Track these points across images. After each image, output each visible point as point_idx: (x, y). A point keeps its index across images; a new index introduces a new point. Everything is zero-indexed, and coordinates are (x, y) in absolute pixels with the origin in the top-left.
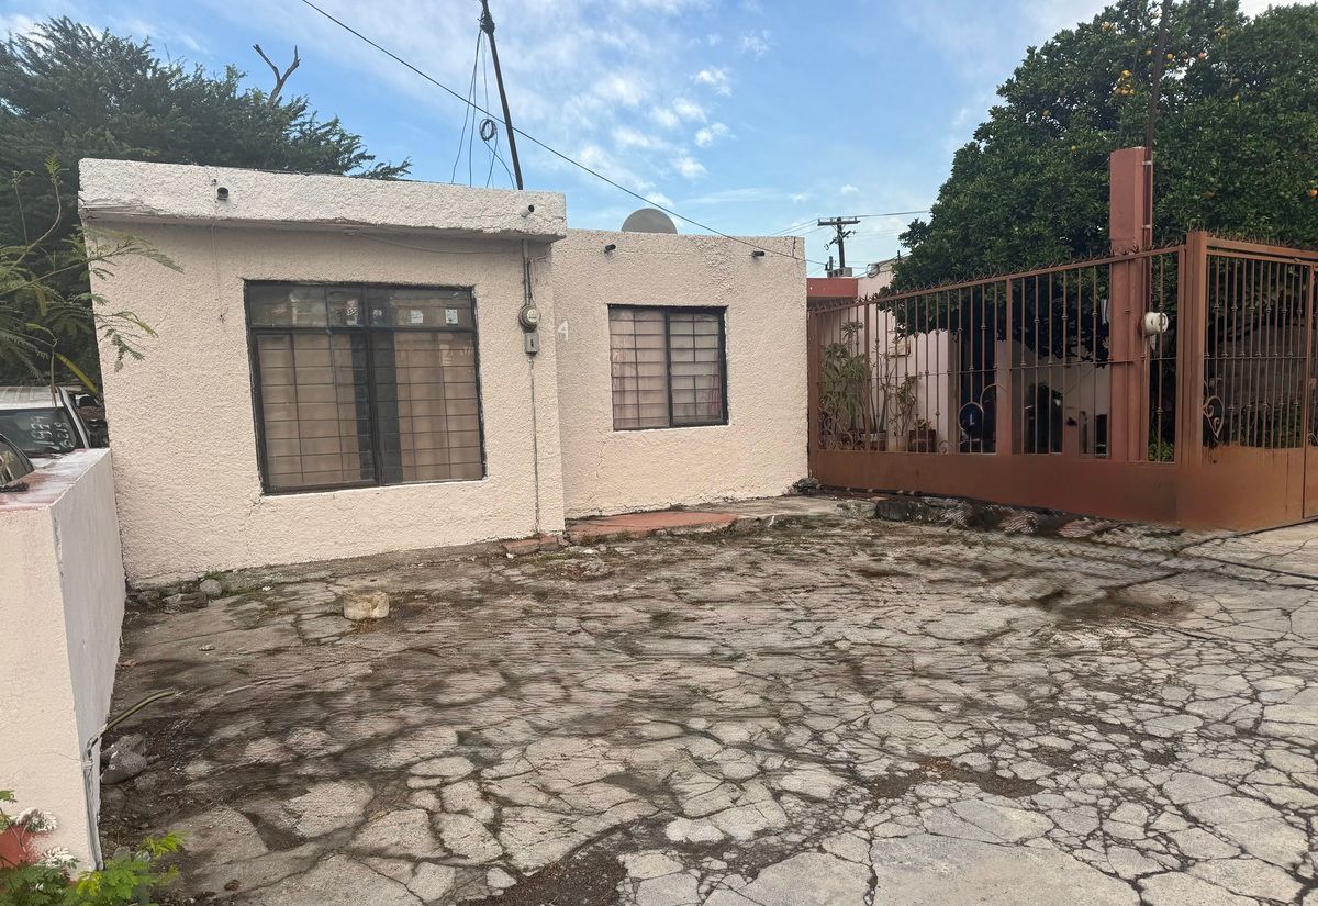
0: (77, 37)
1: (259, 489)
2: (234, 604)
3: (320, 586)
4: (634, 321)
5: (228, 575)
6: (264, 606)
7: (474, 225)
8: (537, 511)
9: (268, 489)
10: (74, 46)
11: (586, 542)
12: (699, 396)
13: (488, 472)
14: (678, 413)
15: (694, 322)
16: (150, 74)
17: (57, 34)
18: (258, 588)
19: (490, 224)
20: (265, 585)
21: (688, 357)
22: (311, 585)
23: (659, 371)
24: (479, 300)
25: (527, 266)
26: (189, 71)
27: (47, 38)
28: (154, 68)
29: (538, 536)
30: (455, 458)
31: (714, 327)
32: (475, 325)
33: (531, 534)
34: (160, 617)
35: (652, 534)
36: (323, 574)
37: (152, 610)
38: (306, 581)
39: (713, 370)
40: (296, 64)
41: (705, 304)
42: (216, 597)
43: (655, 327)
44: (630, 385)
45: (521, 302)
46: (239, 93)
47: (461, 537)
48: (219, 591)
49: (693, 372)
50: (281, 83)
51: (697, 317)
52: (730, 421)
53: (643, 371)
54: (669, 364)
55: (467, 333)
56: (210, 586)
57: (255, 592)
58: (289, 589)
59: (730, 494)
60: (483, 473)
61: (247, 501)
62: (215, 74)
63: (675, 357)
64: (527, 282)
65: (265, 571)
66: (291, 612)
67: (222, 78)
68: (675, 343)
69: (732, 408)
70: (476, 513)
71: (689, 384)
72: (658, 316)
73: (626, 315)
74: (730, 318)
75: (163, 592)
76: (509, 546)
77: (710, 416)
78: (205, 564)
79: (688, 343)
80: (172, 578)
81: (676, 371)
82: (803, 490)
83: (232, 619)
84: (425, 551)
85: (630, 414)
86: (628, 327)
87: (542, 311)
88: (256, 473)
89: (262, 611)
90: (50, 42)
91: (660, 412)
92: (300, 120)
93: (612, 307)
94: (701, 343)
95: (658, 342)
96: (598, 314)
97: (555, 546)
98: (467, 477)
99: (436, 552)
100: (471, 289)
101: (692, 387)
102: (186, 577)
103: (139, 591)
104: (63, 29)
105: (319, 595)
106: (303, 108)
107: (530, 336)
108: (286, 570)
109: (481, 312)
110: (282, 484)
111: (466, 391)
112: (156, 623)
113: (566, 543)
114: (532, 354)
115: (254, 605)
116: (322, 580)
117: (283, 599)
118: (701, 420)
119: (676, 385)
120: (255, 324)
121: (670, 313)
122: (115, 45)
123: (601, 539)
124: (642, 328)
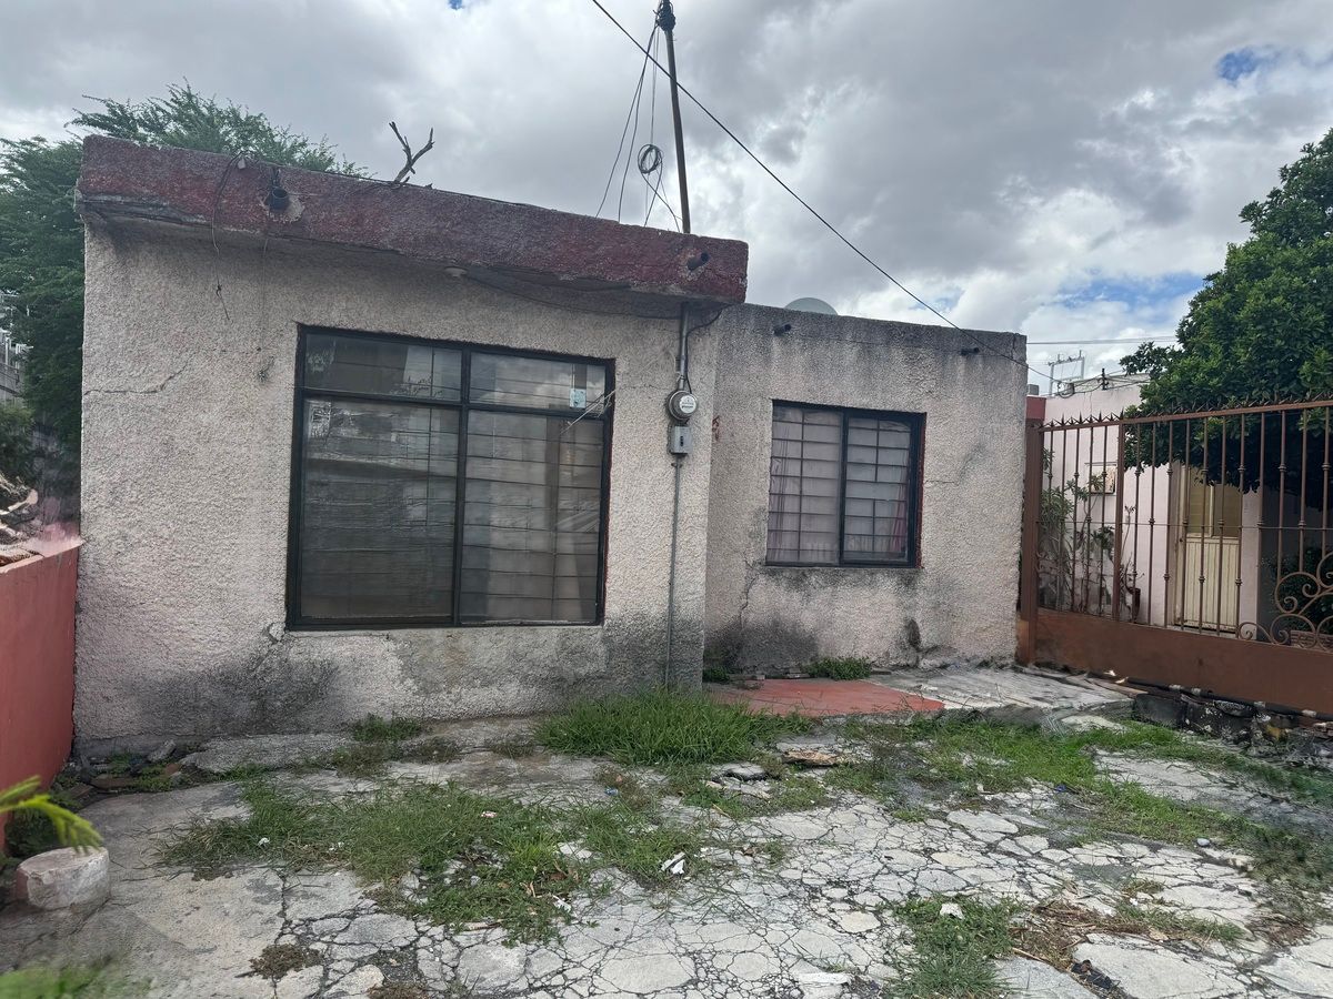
1: (283, 622)
4: (803, 424)
9: (294, 623)
12: (879, 525)
13: (605, 614)
14: (850, 548)
15: (878, 430)
21: (868, 475)
23: (830, 489)
24: (618, 378)
25: (684, 337)
31: (907, 439)
32: (607, 412)
39: (901, 494)
40: (429, 146)
41: (896, 408)
43: (827, 432)
44: (790, 506)
45: (672, 385)
49: (876, 493)
50: (411, 163)
51: (883, 425)
52: (920, 563)
54: (844, 482)
55: (601, 423)
60: (598, 615)
61: (264, 637)
63: (852, 474)
64: (683, 359)
68: (854, 455)
69: (925, 545)
71: (866, 509)
72: (833, 419)
73: (792, 415)
74: (929, 429)
77: (890, 554)
79: (869, 456)
81: (852, 491)
85: (788, 542)
86: (794, 431)
87: (698, 400)
91: (828, 543)
93: (777, 403)
94: (885, 458)
95: (831, 453)
96: (759, 410)
100: (611, 362)
101: (869, 514)
107: (678, 431)
109: (619, 395)
110: (317, 615)
114: (681, 456)
119: (852, 509)
120: (307, 387)
121: (850, 416)
124: (812, 433)
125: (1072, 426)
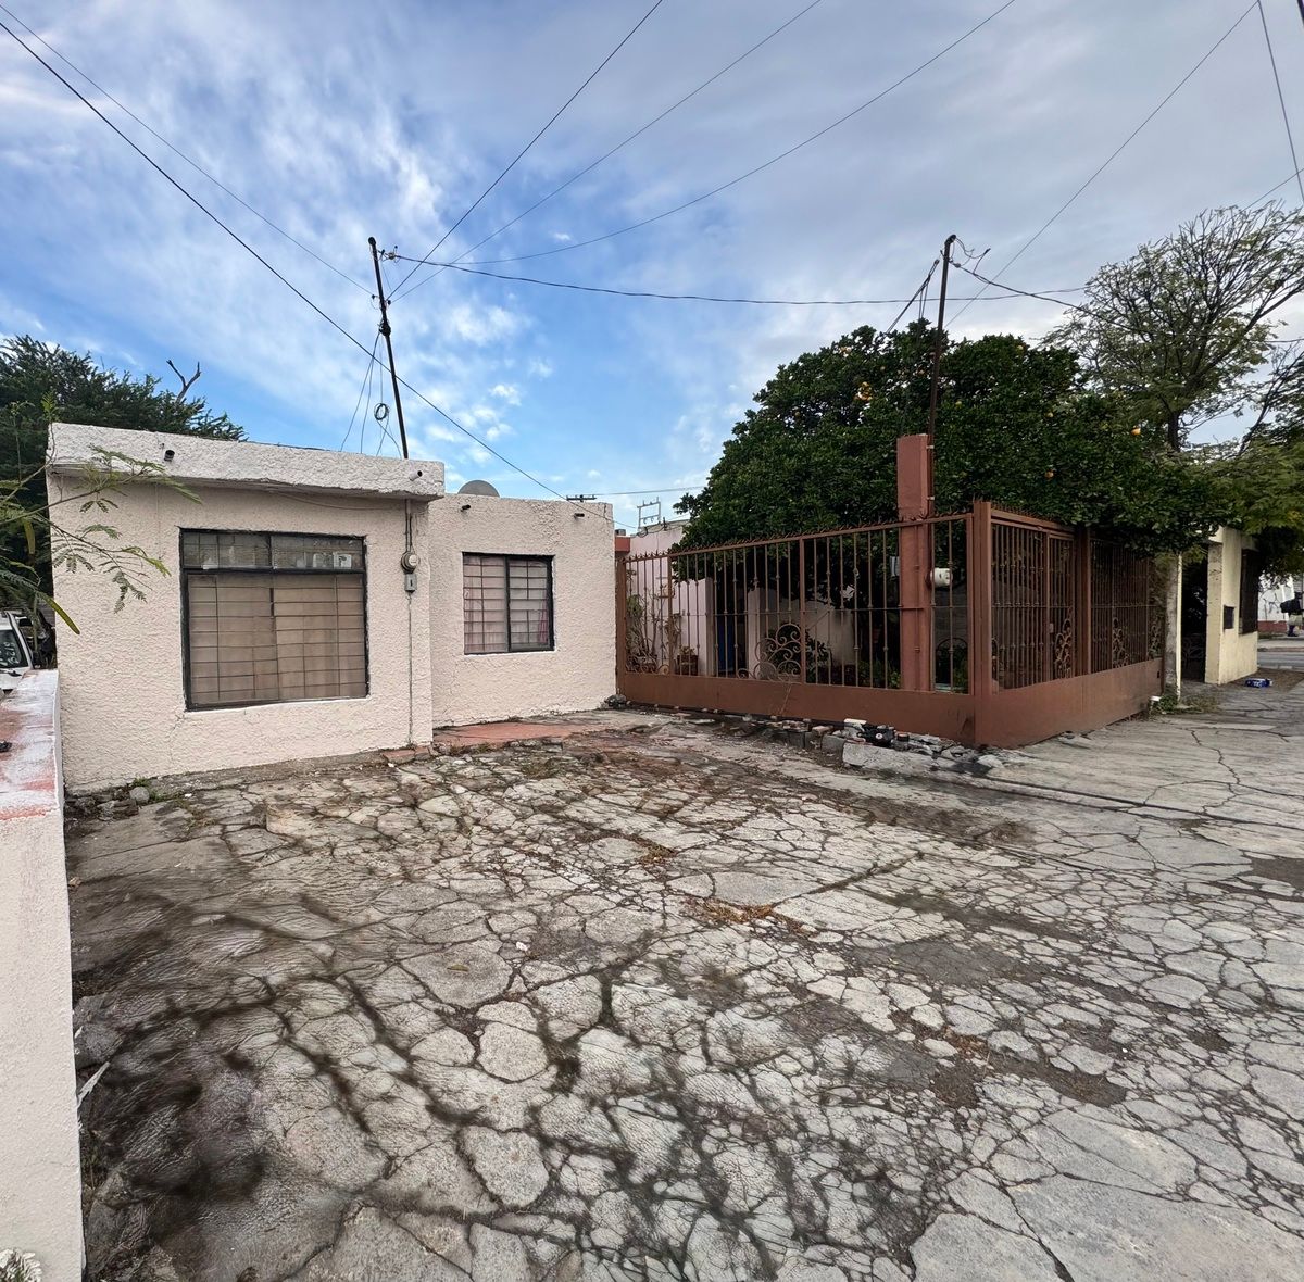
0: (35, 351)
1: (183, 706)
2: (160, 812)
3: (235, 794)
4: (482, 565)
5: (154, 781)
6: (190, 815)
7: (371, 486)
8: (411, 725)
9: (190, 707)
10: (33, 357)
11: (454, 753)
12: (531, 626)
13: (371, 691)
14: (515, 640)
15: (528, 567)
16: (89, 378)
17: (21, 348)
18: (181, 795)
19: (385, 486)
20: (187, 791)
21: (523, 595)
22: (227, 793)
23: (501, 606)
24: (370, 547)
25: (409, 519)
26: (119, 378)
27: (13, 350)
28: (93, 374)
29: (411, 747)
30: (344, 680)
31: (544, 571)
32: (365, 569)
33: (405, 745)
34: (96, 824)
35: (508, 745)
36: (235, 781)
37: (87, 817)
38: (221, 788)
39: (542, 606)
40: (198, 375)
41: (538, 553)
42: (145, 804)
43: (496, 570)
44: (477, 618)
45: (403, 549)
46: (154, 395)
47: (347, 748)
48: (146, 798)
49: (527, 609)
50: (186, 388)
51: (531, 564)
52: (556, 647)
53: (488, 606)
54: (508, 601)
55: (359, 575)
56: (139, 794)
57: (177, 800)
58: (208, 796)
59: (555, 708)
60: (367, 692)
61: (173, 717)
62: (137, 379)
63: (513, 595)
64: (409, 533)
65: (185, 778)
66: (216, 823)
67: (142, 382)
68: (514, 584)
69: (558, 636)
70: (361, 727)
71: (523, 617)
72: (501, 562)
73: (474, 560)
74: (556, 565)
75: (97, 799)
76: (389, 757)
77: (539, 644)
78: (134, 772)
79: (523, 584)
80: (105, 785)
81: (513, 606)
82: (613, 705)
83: (161, 829)
84: (318, 760)
85: (477, 641)
86: (476, 571)
87: (420, 557)
88: (181, 691)
89: (189, 821)
90: (15, 353)
91: (500, 640)
92: (199, 415)
93: (467, 555)
94: (533, 584)
95: (500, 583)
96: (454, 559)
97: (428, 757)
98: (354, 695)
99: (328, 761)
100: (362, 538)
101: (525, 620)
102: (117, 783)
103: (76, 797)
104: (25, 344)
105: (236, 805)
106: (202, 406)
107: (409, 577)
108: (204, 778)
109: (369, 558)
110: (202, 702)
111: (356, 623)
112: (93, 831)
113: (436, 753)
114: (411, 592)
115: (180, 813)
116: (235, 787)
117: (205, 807)
118: (532, 646)
119: (514, 617)
120: (186, 565)
121: (510, 559)
122: (64, 357)
123: (466, 750)
124: (488, 571)
125: (642, 559)
